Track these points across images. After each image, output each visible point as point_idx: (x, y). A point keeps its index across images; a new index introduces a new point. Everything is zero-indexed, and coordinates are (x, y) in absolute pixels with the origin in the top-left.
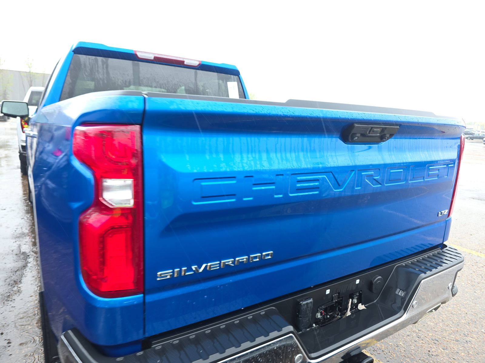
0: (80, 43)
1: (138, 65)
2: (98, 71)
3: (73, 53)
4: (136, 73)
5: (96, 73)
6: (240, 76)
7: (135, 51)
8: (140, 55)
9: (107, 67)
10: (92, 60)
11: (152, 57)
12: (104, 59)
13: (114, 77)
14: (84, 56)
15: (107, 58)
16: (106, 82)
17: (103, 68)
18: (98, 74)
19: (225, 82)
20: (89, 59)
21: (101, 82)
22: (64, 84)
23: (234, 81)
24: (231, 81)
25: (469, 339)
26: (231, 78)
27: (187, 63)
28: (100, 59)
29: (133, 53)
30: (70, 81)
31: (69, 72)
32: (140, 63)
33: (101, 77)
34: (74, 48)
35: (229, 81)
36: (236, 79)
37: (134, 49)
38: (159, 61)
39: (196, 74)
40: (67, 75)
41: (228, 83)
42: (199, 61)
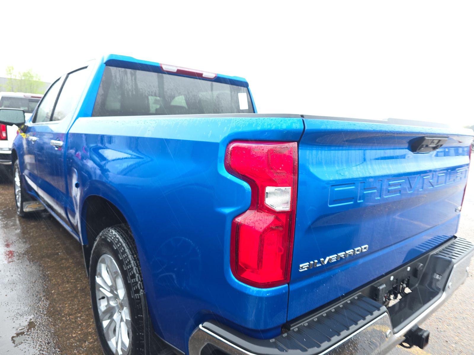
0: (112, 55)
1: (163, 77)
2: (127, 83)
3: (105, 65)
4: (161, 84)
5: (126, 85)
6: (248, 88)
7: (161, 64)
8: (165, 68)
9: (135, 79)
10: (122, 72)
11: (174, 70)
12: (133, 71)
13: (141, 89)
14: (115, 68)
15: (135, 71)
16: (134, 93)
17: (132, 80)
18: (128, 85)
19: (236, 92)
20: (119, 71)
21: (130, 93)
22: (97, 95)
23: (244, 92)
24: (241, 92)
25: (465, 316)
26: (241, 89)
27: (205, 75)
28: (129, 71)
29: (160, 66)
30: (103, 92)
31: (101, 83)
32: (164, 75)
33: (130, 88)
34: (105, 60)
35: (240, 93)
36: (245, 91)
37: (160, 62)
38: (181, 73)
39: (212, 85)
40: (99, 86)
41: (239, 94)
42: (216, 74)
